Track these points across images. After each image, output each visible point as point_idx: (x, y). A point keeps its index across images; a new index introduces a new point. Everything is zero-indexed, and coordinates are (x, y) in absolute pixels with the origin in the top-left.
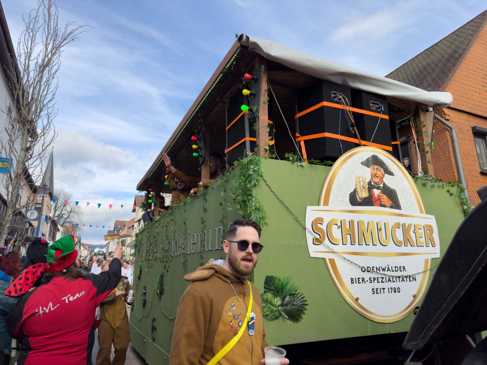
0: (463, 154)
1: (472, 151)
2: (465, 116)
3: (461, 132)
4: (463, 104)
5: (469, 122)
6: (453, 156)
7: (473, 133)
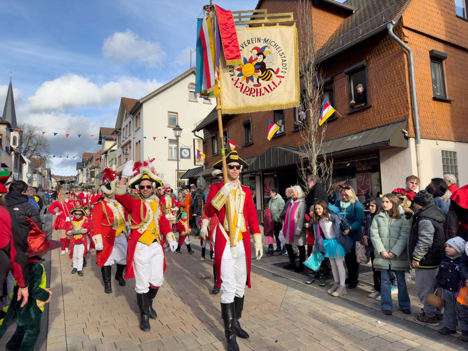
0: (418, 78)
1: (427, 75)
2: (424, 39)
3: (419, 56)
4: (423, 26)
5: (427, 44)
6: (408, 80)
7: (430, 57)
